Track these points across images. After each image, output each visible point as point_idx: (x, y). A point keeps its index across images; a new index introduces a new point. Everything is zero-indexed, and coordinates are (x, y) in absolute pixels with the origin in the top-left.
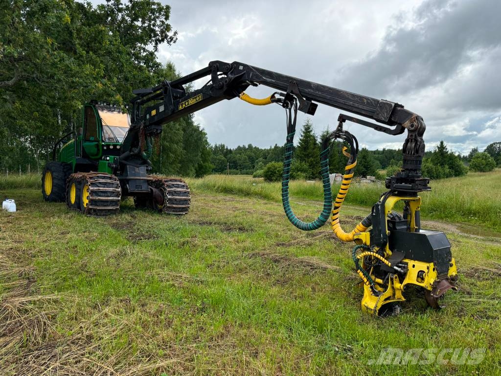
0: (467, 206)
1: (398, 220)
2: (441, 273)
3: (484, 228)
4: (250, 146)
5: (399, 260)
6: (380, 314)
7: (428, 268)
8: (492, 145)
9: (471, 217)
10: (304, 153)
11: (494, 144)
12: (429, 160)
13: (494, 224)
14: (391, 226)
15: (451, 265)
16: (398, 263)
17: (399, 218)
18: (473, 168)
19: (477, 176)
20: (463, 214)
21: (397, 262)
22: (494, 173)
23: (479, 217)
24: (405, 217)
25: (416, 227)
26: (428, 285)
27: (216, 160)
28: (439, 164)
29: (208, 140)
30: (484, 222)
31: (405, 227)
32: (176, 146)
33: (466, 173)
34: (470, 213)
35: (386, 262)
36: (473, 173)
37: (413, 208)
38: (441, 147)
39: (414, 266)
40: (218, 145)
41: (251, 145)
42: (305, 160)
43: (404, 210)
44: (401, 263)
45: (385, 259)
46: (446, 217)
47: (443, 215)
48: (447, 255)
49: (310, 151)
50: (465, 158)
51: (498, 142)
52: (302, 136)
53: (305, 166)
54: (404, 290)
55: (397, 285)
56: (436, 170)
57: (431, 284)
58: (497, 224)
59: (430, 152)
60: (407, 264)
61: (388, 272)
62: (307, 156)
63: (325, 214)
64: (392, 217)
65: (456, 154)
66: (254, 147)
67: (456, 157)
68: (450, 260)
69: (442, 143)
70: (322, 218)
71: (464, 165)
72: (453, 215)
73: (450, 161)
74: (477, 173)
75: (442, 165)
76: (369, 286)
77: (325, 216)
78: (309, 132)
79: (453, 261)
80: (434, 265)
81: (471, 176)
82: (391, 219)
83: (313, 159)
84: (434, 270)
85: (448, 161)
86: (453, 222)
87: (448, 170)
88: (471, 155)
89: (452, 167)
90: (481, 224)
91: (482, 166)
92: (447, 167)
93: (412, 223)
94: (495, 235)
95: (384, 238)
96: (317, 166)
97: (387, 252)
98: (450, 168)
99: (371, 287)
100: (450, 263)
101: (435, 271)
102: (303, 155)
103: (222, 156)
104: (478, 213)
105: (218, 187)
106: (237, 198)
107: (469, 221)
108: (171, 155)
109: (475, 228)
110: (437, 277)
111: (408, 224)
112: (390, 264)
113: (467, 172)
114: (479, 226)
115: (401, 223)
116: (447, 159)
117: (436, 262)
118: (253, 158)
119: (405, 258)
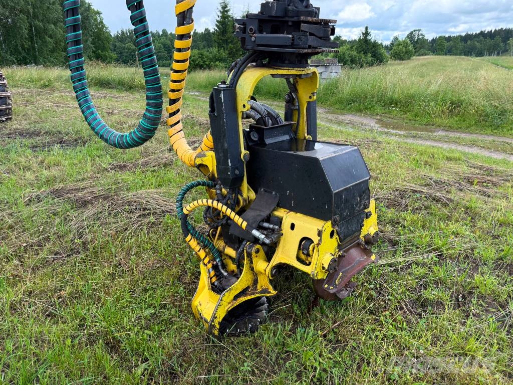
0: (389, 95)
1: (270, 124)
2: (345, 237)
3: (405, 121)
4: (164, 32)
5: (265, 214)
6: (222, 330)
7: (320, 234)
8: (412, 33)
9: (392, 107)
10: (223, 38)
11: (414, 31)
12: (354, 48)
13: (416, 116)
14: (256, 139)
15: (368, 216)
16: (263, 221)
17: (274, 119)
18: (394, 56)
19: (396, 65)
20: (384, 104)
21: (260, 219)
22: (412, 61)
23: (400, 108)
24: (288, 116)
25: (307, 137)
26: (318, 269)
27: (124, 49)
28: (362, 52)
29: (103, 21)
30: (406, 113)
31: (287, 137)
32: (52, 26)
33: (387, 62)
34: (391, 103)
35: (238, 220)
36: (393, 62)
37: (304, 96)
38: (366, 32)
39: (293, 227)
40: (125, 31)
41: (165, 30)
42: (223, 47)
43: (287, 102)
44: (268, 219)
45: (237, 213)
46: (366, 109)
47: (362, 107)
48: (360, 196)
49: (228, 35)
50: (386, 47)
51: (417, 29)
52: (219, 17)
53: (224, 54)
54: (272, 276)
55: (261, 265)
56: (359, 59)
57: (323, 268)
58: (419, 116)
59: (355, 40)
60: (279, 221)
61: (243, 240)
62: (226, 42)
63: (149, 115)
64: (258, 116)
65: (380, 43)
66: (169, 33)
67: (380, 45)
68: (367, 206)
69: (367, 28)
70: (146, 125)
71: (387, 54)
72: (372, 107)
73: (373, 49)
74: (397, 61)
75: (365, 53)
76: (210, 266)
77: (149, 118)
78: (227, 11)
79: (372, 207)
80: (333, 226)
81: (391, 65)
82: (258, 121)
83: (232, 46)
84: (332, 235)
85: (371, 49)
86: (373, 115)
87: (370, 59)
88: (392, 44)
89: (374, 55)
90: (402, 116)
91: (402, 54)
92: (370, 55)
93: (300, 128)
94: (416, 129)
95: (234, 168)
96: (237, 54)
97: (245, 195)
98: (372, 57)
99: (215, 267)
100: (366, 211)
101: (335, 236)
102: (221, 41)
103: (132, 45)
104: (400, 103)
105: (92, 79)
106: (114, 93)
107: (389, 113)
108: (48, 39)
109: (395, 121)
110: (339, 246)
111: (292, 129)
112: (245, 224)
113: (388, 60)
114: (400, 118)
115: (278, 129)
116: (370, 47)
117: (337, 217)
118: (169, 47)
119: (279, 206)
